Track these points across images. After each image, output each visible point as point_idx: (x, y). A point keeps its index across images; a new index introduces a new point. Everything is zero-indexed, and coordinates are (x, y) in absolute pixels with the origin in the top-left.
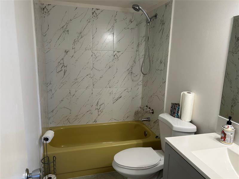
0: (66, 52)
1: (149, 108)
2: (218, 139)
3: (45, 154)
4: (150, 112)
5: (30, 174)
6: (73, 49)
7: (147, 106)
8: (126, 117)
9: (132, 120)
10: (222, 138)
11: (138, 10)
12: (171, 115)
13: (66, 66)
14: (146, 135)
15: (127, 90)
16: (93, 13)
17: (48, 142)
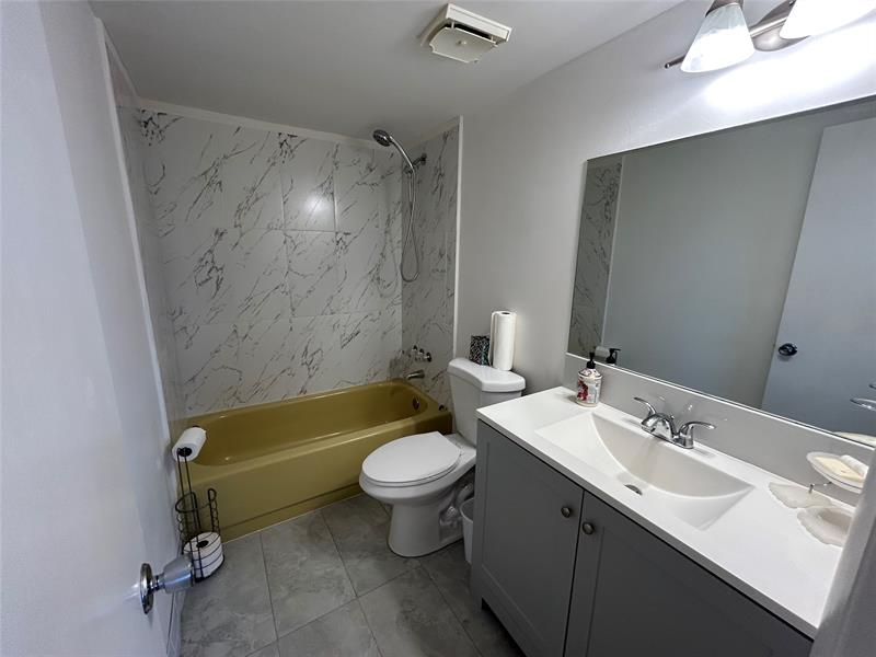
0: (220, 234)
1: (421, 351)
2: (572, 399)
3: (186, 486)
4: (424, 360)
5: (157, 577)
6: (236, 226)
7: (415, 348)
8: (372, 374)
9: (385, 379)
10: (579, 395)
11: (386, 143)
12: (472, 360)
13: (221, 269)
14: (416, 406)
15: (370, 317)
16: (282, 144)
17: (189, 458)
